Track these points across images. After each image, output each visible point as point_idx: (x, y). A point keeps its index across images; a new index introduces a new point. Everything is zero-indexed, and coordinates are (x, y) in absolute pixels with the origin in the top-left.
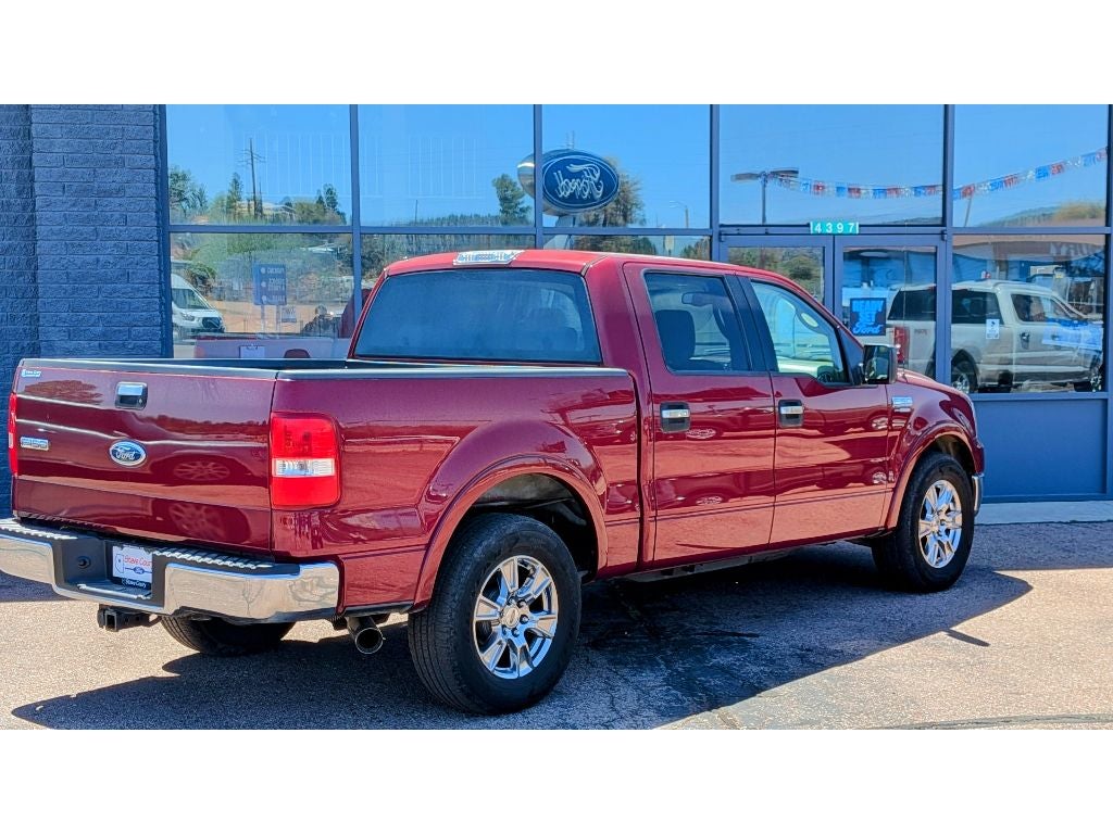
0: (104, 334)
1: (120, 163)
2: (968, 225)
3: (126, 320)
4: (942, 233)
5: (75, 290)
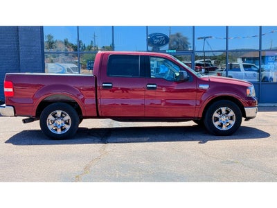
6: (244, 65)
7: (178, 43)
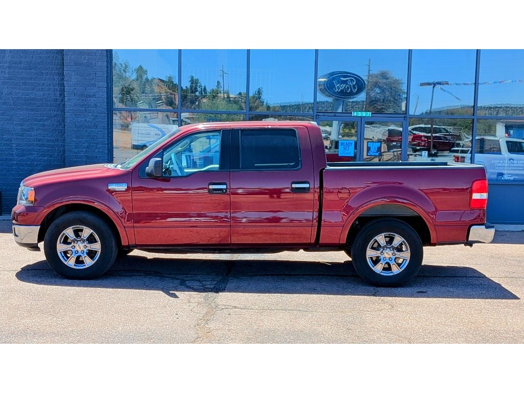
0: (88, 147)
1: (94, 85)
2: (415, 114)
3: (95, 142)
4: (405, 117)
5: (78, 131)
6: (507, 142)
7: (383, 91)
